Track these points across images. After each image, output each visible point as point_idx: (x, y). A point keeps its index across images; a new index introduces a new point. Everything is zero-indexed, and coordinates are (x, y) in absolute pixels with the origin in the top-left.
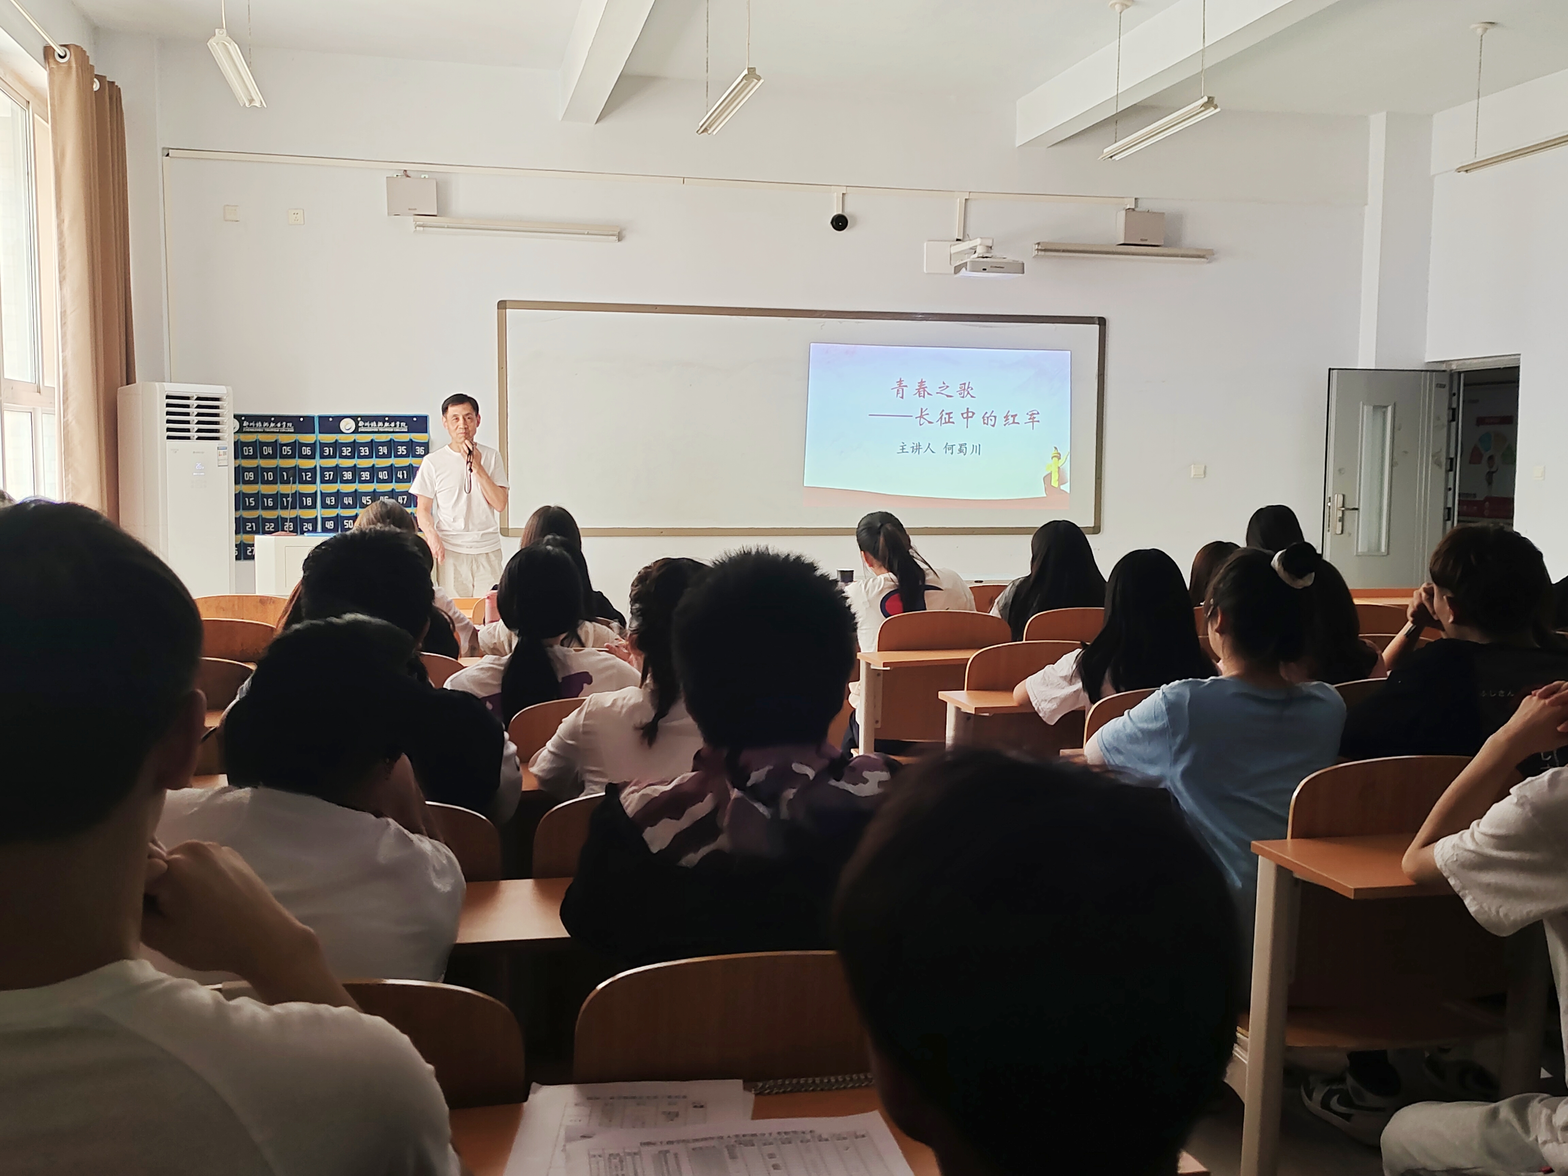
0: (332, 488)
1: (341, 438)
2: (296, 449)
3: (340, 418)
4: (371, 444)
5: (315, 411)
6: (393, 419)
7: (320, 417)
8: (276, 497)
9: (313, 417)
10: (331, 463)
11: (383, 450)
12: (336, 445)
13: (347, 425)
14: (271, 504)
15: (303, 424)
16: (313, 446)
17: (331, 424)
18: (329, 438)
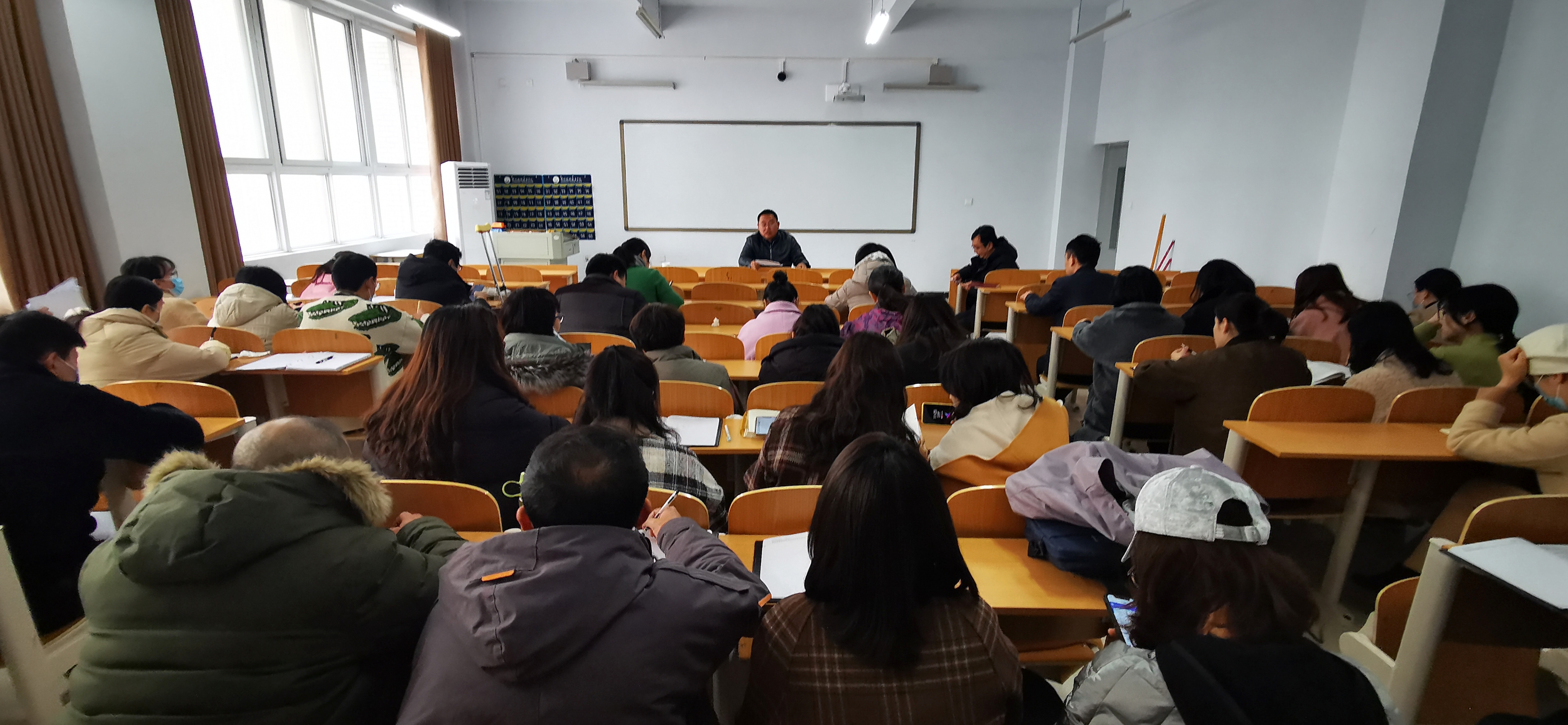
0: (550, 208)
1: (554, 185)
2: (534, 190)
3: (552, 177)
4: (567, 189)
5: (542, 174)
6: (575, 176)
7: (544, 176)
8: (528, 212)
9: (541, 176)
10: (549, 197)
11: (571, 191)
12: (551, 189)
13: (556, 180)
14: (525, 214)
15: (537, 179)
16: (542, 189)
17: (549, 179)
18: (547, 185)
